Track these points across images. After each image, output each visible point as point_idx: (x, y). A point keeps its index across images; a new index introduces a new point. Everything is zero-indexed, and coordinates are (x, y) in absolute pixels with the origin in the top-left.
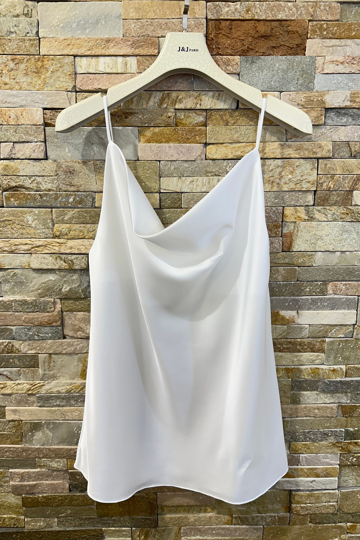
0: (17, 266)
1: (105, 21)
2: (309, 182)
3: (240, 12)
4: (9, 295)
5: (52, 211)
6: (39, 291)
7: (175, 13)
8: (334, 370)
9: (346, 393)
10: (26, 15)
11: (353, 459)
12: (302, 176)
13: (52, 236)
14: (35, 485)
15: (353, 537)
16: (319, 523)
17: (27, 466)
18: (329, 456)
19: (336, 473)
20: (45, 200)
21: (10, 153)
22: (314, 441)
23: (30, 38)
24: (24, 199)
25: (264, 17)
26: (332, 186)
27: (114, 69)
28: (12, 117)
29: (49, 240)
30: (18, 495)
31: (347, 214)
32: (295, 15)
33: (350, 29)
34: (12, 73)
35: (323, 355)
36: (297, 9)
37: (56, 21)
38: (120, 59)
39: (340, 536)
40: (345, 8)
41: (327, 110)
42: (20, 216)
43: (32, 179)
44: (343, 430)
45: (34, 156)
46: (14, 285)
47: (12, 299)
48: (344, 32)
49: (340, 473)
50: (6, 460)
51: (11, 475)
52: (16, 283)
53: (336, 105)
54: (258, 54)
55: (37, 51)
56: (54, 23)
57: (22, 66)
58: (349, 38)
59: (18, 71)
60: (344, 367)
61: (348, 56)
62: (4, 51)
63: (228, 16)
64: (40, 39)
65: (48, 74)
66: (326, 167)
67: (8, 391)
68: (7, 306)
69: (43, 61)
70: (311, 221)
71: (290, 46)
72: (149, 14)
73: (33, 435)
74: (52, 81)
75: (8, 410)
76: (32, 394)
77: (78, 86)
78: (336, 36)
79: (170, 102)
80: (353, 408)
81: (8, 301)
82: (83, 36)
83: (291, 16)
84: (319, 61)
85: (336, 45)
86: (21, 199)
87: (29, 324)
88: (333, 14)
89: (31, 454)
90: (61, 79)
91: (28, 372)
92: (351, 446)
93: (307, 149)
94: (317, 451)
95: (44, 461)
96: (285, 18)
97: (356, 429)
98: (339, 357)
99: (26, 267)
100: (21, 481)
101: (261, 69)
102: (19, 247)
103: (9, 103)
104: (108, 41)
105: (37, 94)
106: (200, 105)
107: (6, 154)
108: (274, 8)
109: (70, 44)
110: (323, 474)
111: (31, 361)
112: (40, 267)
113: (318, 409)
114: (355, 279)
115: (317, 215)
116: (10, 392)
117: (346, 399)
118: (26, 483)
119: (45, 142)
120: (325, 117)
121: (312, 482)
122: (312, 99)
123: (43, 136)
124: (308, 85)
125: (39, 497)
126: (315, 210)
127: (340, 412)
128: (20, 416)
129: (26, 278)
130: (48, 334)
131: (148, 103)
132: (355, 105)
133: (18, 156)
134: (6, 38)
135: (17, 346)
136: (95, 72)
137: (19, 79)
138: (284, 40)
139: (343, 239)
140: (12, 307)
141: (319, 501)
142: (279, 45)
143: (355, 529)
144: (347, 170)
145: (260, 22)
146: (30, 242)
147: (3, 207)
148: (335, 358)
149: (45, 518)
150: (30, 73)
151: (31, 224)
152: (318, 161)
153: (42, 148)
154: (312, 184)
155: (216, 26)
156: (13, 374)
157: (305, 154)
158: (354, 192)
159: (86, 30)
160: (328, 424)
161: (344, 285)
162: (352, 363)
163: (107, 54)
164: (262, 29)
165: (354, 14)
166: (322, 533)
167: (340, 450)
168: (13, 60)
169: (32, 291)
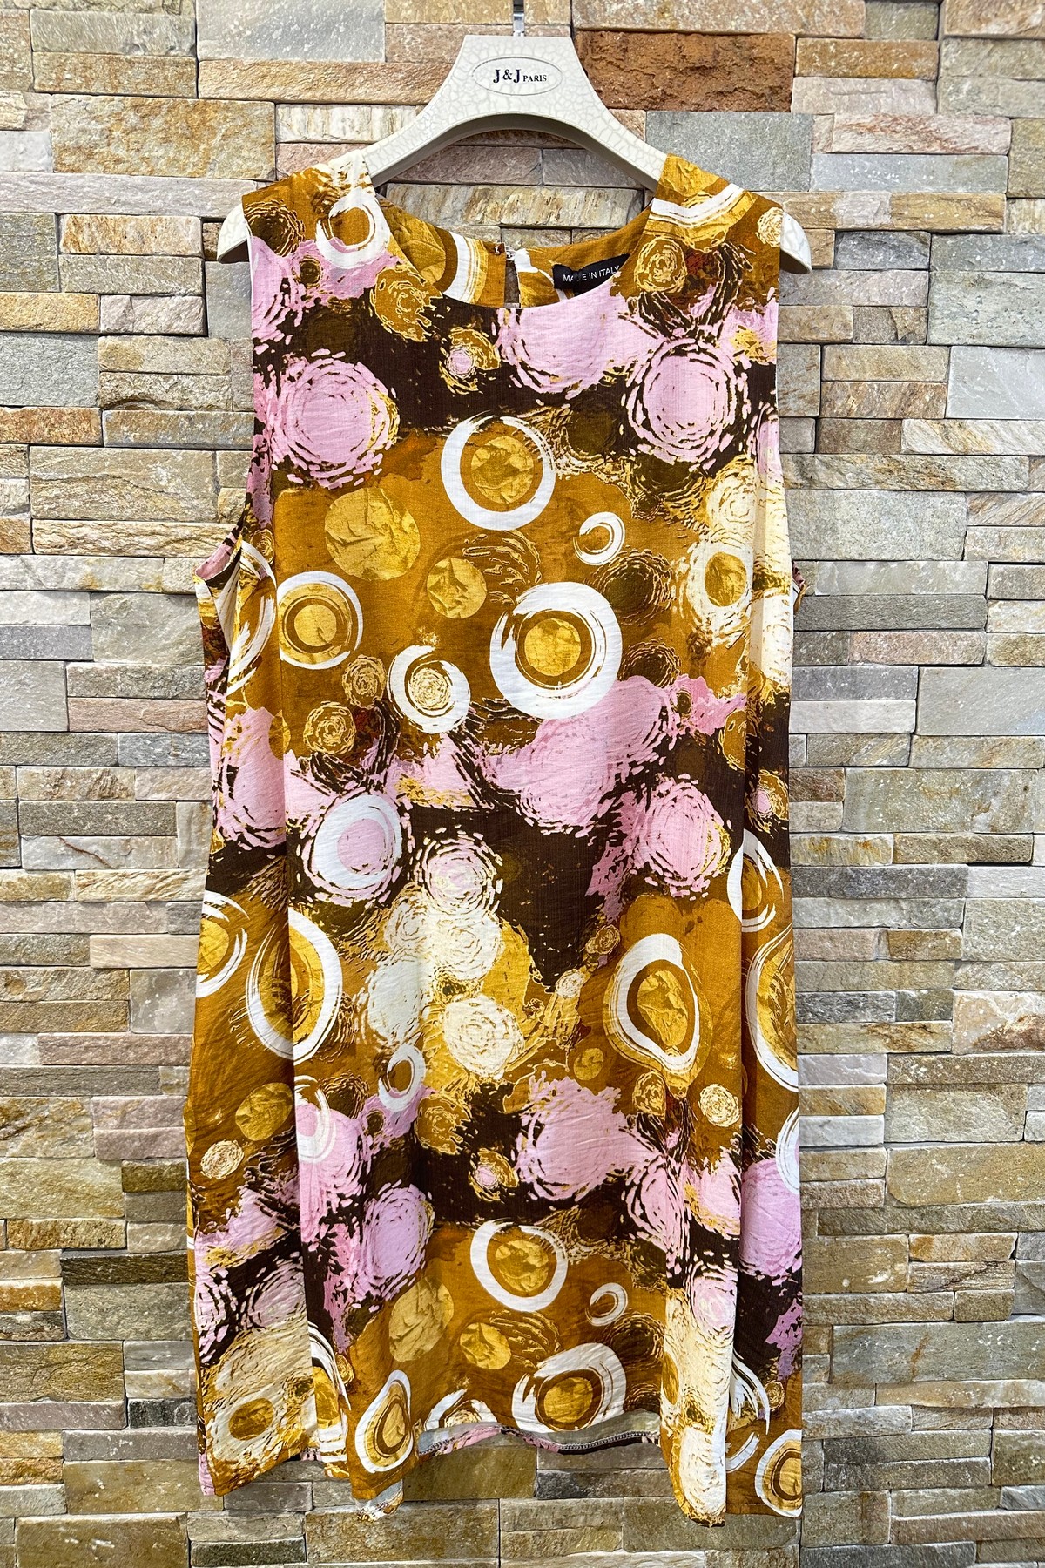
0: (132, 586)
1: (347, 27)
2: (803, 397)
3: (645, 14)
4: (108, 657)
5: (214, 458)
6: (181, 648)
7: (503, 12)
8: (865, 845)
9: (896, 900)
10: (169, 9)
11: (918, 1069)
12: (787, 383)
13: (213, 516)
14: (155, 1137)
15: (923, 1269)
16: (843, 1233)
17: (134, 1085)
18: (863, 1059)
19: (880, 1103)
20: (199, 430)
21: (123, 320)
22: (821, 1019)
23: (177, 59)
24: (152, 427)
25: (698, 27)
26: (855, 406)
27: (365, 133)
28: (130, 237)
29: (207, 524)
30: (111, 1163)
31: (890, 471)
32: (765, 23)
33: (886, 56)
34: (133, 137)
35: (839, 806)
36: (770, 9)
37: (237, 23)
38: (378, 112)
39: (892, 1267)
40: (876, 10)
41: (840, 233)
42: (141, 468)
43: (171, 382)
44: (894, 994)
45: (178, 327)
46: (121, 633)
47: (116, 666)
48: (874, 62)
49: (888, 1107)
50: (86, 1072)
51: (96, 1111)
52: (126, 627)
53: (860, 223)
54: (685, 107)
55: (192, 88)
56: (232, 27)
57: (157, 123)
58: (886, 77)
59: (146, 134)
60: (889, 838)
61: (884, 115)
62: (116, 88)
63: (618, 21)
64: (198, 62)
65: (216, 142)
66: (839, 363)
67: (99, 895)
68: (102, 684)
69: (205, 112)
70: (810, 487)
71: (757, 90)
72: (445, 12)
73: (154, 1006)
74: (223, 156)
75: (95, 941)
76: (156, 902)
77: (282, 169)
78: (857, 71)
79: (489, 209)
80: (915, 939)
81: (106, 672)
82: (297, 59)
83: (758, 24)
84: (822, 124)
85: (858, 92)
86: (145, 427)
87: (156, 729)
88: (850, 24)
89: (147, 1054)
90: (245, 154)
91: (149, 847)
92: (913, 1036)
93: (798, 322)
94: (832, 1046)
95: (178, 1071)
96: (744, 29)
97: (925, 992)
98: (878, 812)
99: (152, 590)
100: (120, 1127)
101: (691, 140)
102: (136, 539)
103: (124, 204)
104: (352, 69)
105: (188, 184)
106: (558, 217)
107: (114, 322)
108: (721, 6)
109: (264, 76)
110: (848, 1107)
111: (157, 817)
112: (186, 588)
113: (831, 939)
114: (910, 625)
115: (822, 475)
116: (104, 896)
117: (897, 918)
118: (132, 1131)
119: (203, 295)
120: (836, 250)
121: (821, 1126)
122: (806, 208)
123: (200, 281)
124: (798, 177)
125: (164, 1166)
126: (817, 462)
127: (885, 950)
128: (124, 957)
129: (150, 617)
130: (199, 752)
131: (439, 211)
132: (900, 224)
133: (141, 326)
134: (122, 57)
135: (125, 780)
136: (321, 139)
137: (149, 151)
138: (742, 77)
139: (883, 530)
140: (116, 686)
141: (841, 1174)
142: (731, 89)
143: (929, 1249)
144: (889, 371)
145: (689, 37)
146: (163, 529)
147: (103, 446)
148: (868, 816)
149: (176, 1222)
150: (174, 138)
151: (166, 487)
152: (822, 351)
153: (197, 309)
154: (811, 401)
155: (595, 45)
156: (111, 851)
157: (792, 332)
158: (906, 422)
159: (303, 45)
160: (856, 980)
161: (885, 639)
162: (909, 828)
163: (349, 98)
164: (696, 52)
165: (897, 24)
166: (848, 1260)
167: (888, 1046)
168: (136, 108)
169: (164, 648)
